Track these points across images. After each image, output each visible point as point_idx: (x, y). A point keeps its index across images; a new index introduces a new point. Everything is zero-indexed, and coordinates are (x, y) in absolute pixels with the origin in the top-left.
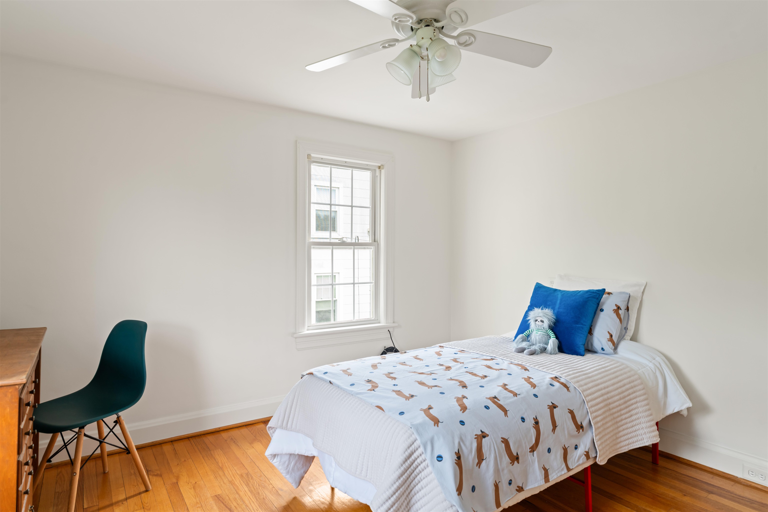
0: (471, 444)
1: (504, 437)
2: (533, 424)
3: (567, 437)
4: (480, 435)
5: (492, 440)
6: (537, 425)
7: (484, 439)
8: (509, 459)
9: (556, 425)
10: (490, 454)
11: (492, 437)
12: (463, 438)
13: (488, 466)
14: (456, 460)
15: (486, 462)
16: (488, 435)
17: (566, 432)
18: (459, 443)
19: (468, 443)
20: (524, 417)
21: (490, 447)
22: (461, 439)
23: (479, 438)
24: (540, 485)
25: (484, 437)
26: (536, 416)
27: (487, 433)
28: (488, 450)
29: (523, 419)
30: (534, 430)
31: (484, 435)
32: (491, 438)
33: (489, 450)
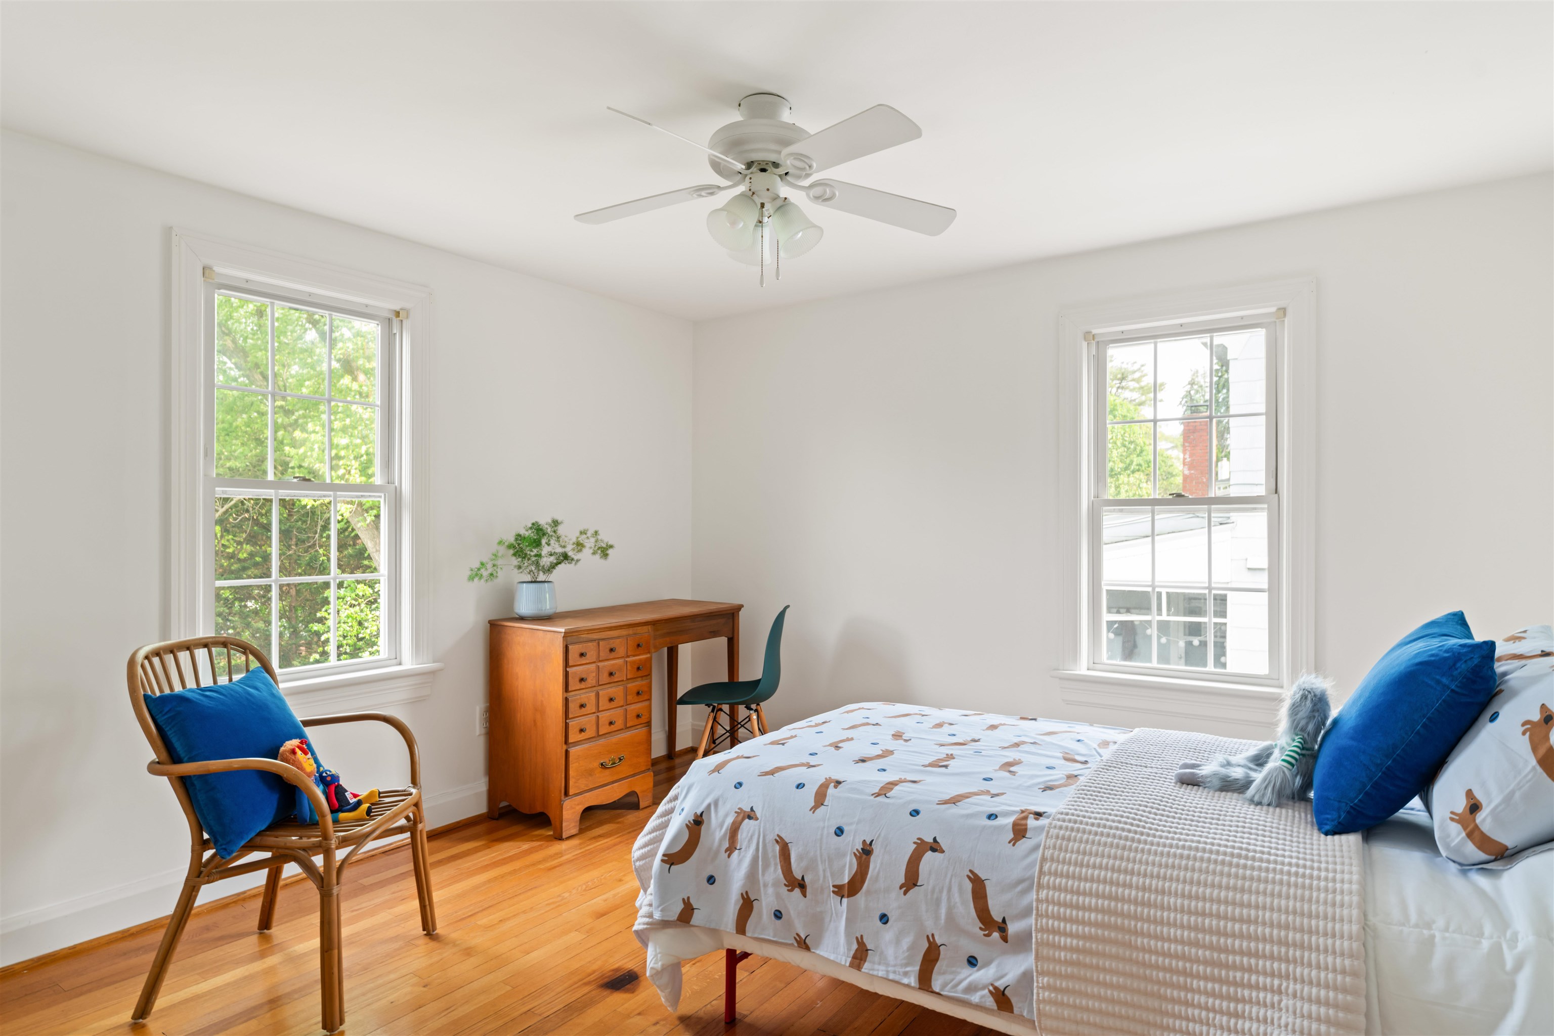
0: (726, 816)
1: (783, 836)
2: (857, 850)
3: (943, 921)
4: (745, 812)
5: (759, 829)
6: (864, 856)
7: (747, 820)
8: (782, 876)
9: (917, 882)
10: (748, 846)
11: (762, 825)
12: (720, 803)
13: (740, 861)
14: (689, 821)
15: (739, 854)
16: (757, 819)
17: (943, 911)
18: (709, 806)
19: (722, 812)
20: (846, 829)
21: (752, 837)
22: (716, 803)
23: (742, 815)
24: (838, 961)
25: (750, 817)
26: (872, 841)
27: (758, 815)
28: (747, 840)
29: (839, 832)
30: (855, 861)
31: (750, 815)
32: (760, 826)
33: (749, 841)
